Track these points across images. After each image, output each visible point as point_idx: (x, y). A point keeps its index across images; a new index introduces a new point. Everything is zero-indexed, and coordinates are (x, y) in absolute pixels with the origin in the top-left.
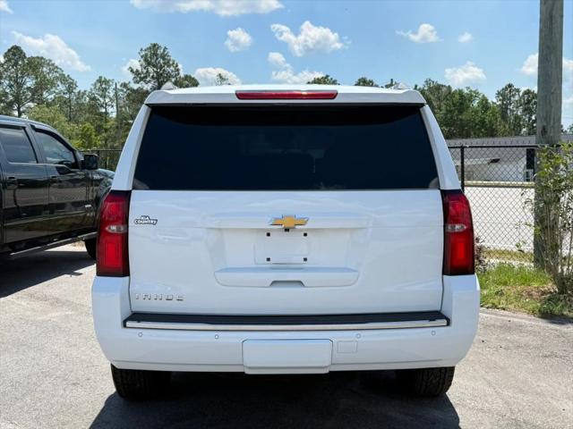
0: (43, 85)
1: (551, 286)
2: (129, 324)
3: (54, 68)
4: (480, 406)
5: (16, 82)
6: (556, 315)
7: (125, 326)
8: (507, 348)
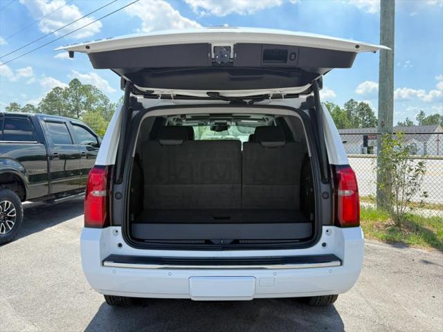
0: (91, 100)
1: (390, 221)
2: (106, 263)
3: (97, 91)
4: (357, 313)
5: (76, 98)
6: (397, 242)
7: (103, 265)
8: (369, 267)
